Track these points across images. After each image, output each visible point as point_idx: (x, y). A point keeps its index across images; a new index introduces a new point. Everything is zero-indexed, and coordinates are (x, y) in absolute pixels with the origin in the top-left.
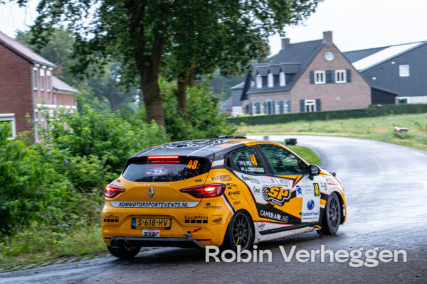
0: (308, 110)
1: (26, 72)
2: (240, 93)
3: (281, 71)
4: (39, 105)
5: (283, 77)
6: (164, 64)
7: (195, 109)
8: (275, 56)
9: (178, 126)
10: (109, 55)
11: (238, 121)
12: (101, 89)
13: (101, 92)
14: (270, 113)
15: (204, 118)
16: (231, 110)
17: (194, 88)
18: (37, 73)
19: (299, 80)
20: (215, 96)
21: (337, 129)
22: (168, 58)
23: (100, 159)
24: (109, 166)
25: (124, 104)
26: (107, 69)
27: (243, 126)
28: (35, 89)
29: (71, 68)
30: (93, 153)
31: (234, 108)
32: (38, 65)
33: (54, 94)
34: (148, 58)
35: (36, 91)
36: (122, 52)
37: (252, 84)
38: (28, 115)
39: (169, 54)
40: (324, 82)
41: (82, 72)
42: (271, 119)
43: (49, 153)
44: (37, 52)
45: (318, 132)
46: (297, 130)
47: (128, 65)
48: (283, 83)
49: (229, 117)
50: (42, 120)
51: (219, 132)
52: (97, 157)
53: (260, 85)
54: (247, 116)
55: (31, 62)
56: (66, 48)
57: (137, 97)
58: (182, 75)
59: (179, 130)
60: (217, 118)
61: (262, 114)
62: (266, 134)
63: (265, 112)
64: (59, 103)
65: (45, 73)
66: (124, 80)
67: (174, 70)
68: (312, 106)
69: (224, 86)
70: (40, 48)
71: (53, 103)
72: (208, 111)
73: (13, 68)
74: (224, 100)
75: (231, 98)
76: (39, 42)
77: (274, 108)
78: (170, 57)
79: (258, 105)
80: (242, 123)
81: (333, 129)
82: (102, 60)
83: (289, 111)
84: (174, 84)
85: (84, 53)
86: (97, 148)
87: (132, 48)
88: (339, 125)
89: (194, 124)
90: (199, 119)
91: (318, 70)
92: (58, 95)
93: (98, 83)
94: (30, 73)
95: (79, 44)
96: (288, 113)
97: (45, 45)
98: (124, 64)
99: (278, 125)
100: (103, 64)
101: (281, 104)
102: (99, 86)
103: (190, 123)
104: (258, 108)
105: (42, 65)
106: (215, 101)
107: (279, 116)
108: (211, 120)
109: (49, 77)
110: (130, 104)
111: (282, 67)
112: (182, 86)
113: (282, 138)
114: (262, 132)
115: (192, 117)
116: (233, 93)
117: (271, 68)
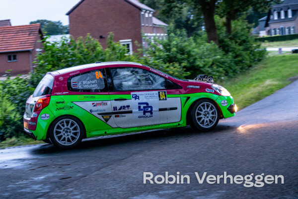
1: (138, 15)
2: (264, 23)
3: (289, 8)
4: (145, 34)
5: (290, 12)
6: (218, 7)
7: (237, 33)
9: (226, 44)
10: (184, 3)
11: (263, 40)
13: (182, 25)
14: (282, 34)
15: (244, 38)
16: (259, 33)
17: (236, 21)
18: (144, 15)
20: (249, 26)
22: (220, 3)
23: (180, 65)
24: (185, 69)
25: (195, 32)
26: (184, 11)
28: (143, 25)
29: (163, 11)
30: (176, 61)
31: (261, 32)
32: (144, 11)
33: (154, 27)
34: (208, 4)
35: (143, 26)
37: (271, 17)
42: (283, 38)
48: (290, 16)
49: (258, 38)
52: (178, 64)
53: (276, 18)
54: (268, 36)
55: (140, 9)
57: (203, 27)
58: (229, 13)
61: (278, 35)
62: (280, 47)
63: (279, 34)
64: (156, 33)
65: (149, 15)
66: (195, 18)
67: (224, 11)
69: (255, 19)
71: (153, 33)
73: (130, 13)
74: (255, 27)
75: (259, 26)
77: (285, 31)
78: (222, 3)
79: (275, 29)
80: (266, 41)
82: (181, 6)
83: (294, 32)
84: (224, 19)
86: (178, 59)
89: (236, 42)
90: (239, 39)
92: (156, 28)
93: (180, 20)
94: (140, 15)
96: (294, 34)
98: (195, 8)
99: (288, 41)
100: (181, 8)
101: (289, 28)
102: (180, 22)
103: (233, 41)
104: (275, 32)
105: (146, 10)
106: (249, 28)
107: (288, 36)
108: (247, 40)
109: (151, 18)
110: (199, 32)
111: (290, 6)
112: (229, 20)
113: (290, 49)
114: (278, 46)
115: (235, 38)
116: (260, 23)
117: (282, 7)
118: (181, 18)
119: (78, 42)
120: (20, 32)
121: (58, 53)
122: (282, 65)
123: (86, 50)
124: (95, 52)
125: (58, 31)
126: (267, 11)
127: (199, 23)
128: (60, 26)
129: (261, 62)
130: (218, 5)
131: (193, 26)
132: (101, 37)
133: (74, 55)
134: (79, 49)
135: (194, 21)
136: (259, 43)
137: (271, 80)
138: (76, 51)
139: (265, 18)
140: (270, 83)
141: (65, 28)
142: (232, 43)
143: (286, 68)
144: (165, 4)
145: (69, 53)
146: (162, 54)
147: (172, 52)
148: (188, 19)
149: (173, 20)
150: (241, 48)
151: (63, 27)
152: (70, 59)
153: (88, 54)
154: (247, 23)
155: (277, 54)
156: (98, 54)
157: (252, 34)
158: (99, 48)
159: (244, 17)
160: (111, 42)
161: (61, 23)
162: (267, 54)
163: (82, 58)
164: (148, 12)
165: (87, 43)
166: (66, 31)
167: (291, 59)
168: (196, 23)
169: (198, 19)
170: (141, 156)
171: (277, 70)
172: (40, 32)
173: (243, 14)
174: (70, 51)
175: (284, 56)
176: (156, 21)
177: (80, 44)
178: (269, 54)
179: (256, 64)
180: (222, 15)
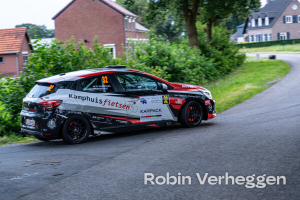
0: (282, 39)
1: (121, 20)
2: (242, 30)
3: (266, 16)
4: (128, 39)
5: (267, 19)
6: (199, 14)
7: (217, 39)
8: (263, 8)
9: (207, 49)
10: (168, 10)
11: (241, 46)
12: (163, 29)
13: (163, 31)
14: (259, 40)
15: (222, 44)
16: (237, 40)
17: (217, 27)
18: (127, 20)
19: (277, 22)
20: (228, 32)
22: (201, 10)
23: (162, 69)
24: (167, 72)
25: (175, 37)
26: (166, 17)
28: (126, 30)
29: (147, 17)
30: (158, 65)
31: (239, 38)
32: (128, 16)
33: (137, 32)
34: (190, 11)
36: (175, 7)
37: (249, 24)
38: (122, 44)
39: (202, 8)
40: (291, 22)
41: (153, 20)
42: (260, 45)
43: (134, 66)
44: (128, 9)
45: (288, 51)
46: (276, 50)
47: (179, 15)
48: (267, 23)
49: (236, 44)
50: (130, 47)
51: (230, 51)
52: (160, 68)
53: (253, 25)
54: (247, 43)
55: (124, 15)
56: (144, 6)
58: (210, 20)
59: (208, 51)
61: (255, 41)
62: (258, 53)
63: (257, 40)
64: (139, 38)
65: (132, 21)
66: (176, 25)
67: (206, 17)
68: (284, 36)
69: (233, 26)
70: (129, 6)
71: (135, 37)
72: (224, 40)
73: (114, 18)
74: (233, 34)
75: (237, 33)
76: (129, 3)
77: (262, 38)
78: (203, 10)
79: (252, 36)
80: (244, 47)
81: (297, 49)
82: (164, 12)
83: (271, 39)
84: (205, 26)
85: (154, 9)
86: (160, 62)
87: (181, 5)
89: (216, 48)
90: (219, 45)
91: (288, 15)
92: (139, 33)
94: (123, 21)
95: (152, 3)
96: (270, 41)
98: (177, 15)
99: (265, 48)
100: (165, 14)
101: (266, 35)
102: (161, 27)
103: (214, 47)
104: (253, 38)
105: (130, 16)
106: (228, 34)
107: (264, 42)
108: (226, 45)
109: (134, 23)
110: (179, 38)
111: (267, 14)
112: (210, 26)
113: (267, 55)
114: (256, 51)
115: (215, 44)
116: (238, 29)
117: (260, 15)
118: (162, 24)
120: (7, 35)
122: (260, 70)
125: (43, 34)
126: (246, 18)
127: (180, 29)
128: (44, 30)
129: (239, 67)
130: (200, 12)
131: (175, 32)
132: (86, 41)
135: (175, 27)
136: (236, 48)
137: (250, 84)
140: (249, 87)
141: (49, 32)
142: (212, 48)
143: (263, 73)
144: (148, 11)
148: (169, 26)
149: (155, 26)
150: (220, 53)
151: (48, 31)
154: (226, 29)
155: (255, 60)
157: (231, 40)
159: (224, 23)
160: (96, 46)
161: (45, 27)
162: (245, 59)
164: (131, 17)
166: (50, 35)
167: (268, 64)
168: (178, 29)
169: (180, 25)
171: (255, 75)
172: (26, 35)
173: (222, 21)
174: (59, 53)
175: (262, 62)
176: (139, 27)
178: (247, 60)
179: (235, 68)
180: (204, 21)
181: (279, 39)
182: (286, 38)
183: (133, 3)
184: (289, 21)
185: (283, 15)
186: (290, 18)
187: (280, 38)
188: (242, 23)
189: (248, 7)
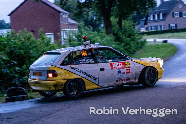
0: (172, 28)
1: (58, 16)
2: (144, 22)
3: (160, 13)
4: (63, 29)
5: (161, 15)
6: (113, 11)
7: (126, 29)
8: (157, 8)
10: (91, 9)
11: (143, 34)
12: (88, 22)
13: (88, 23)
14: (156, 30)
15: (130, 32)
16: (140, 29)
17: (125, 21)
18: (62, 16)
20: (134, 24)
21: (184, 36)
22: (115, 9)
25: (97, 28)
26: (90, 13)
27: (145, 35)
28: (61, 23)
29: (75, 14)
31: (142, 28)
32: (62, 13)
33: (69, 25)
34: (106, 9)
35: (62, 24)
36: (96, 7)
37: (149, 18)
38: (59, 33)
39: (115, 7)
40: (178, 17)
41: (80, 16)
42: (157, 33)
44: (62, 8)
45: (176, 37)
46: (168, 36)
47: (99, 12)
48: (161, 18)
49: (140, 32)
51: (135, 38)
53: (152, 19)
54: (147, 31)
55: (60, 12)
56: (74, 6)
58: (120, 16)
59: (120, 38)
60: (134, 33)
61: (153, 30)
62: (155, 39)
63: (154, 30)
64: (71, 29)
65: (65, 16)
66: (97, 19)
67: (117, 14)
68: (174, 27)
69: (138, 19)
70: (63, 6)
71: (68, 28)
72: (131, 30)
73: (52, 15)
74: (137, 25)
75: (140, 24)
76: (63, 4)
77: (158, 28)
79: (151, 27)
80: (145, 34)
81: (182, 36)
82: (88, 10)
83: (164, 29)
84: (117, 20)
85: (81, 8)
87: (100, 5)
88: (185, 34)
89: (126, 35)
90: (127, 33)
91: (176, 12)
92: (71, 25)
93: (87, 20)
95: (78, 4)
96: (164, 30)
97: (65, 5)
98: (97, 12)
99: (160, 35)
101: (161, 26)
102: (87, 21)
103: (124, 35)
104: (151, 28)
105: (64, 13)
106: (134, 26)
107: (160, 31)
108: (132, 33)
109: (67, 18)
110: (100, 28)
111: (161, 11)
112: (120, 20)
113: (161, 40)
114: (153, 38)
115: (125, 33)
116: (141, 22)
117: (156, 12)
118: (87, 18)
119: (18, 34)
121: (4, 42)
122: (156, 51)
123: (23, 40)
124: (30, 41)
125: (2, 27)
126: (146, 14)
127: (99, 22)
128: (3, 23)
129: (142, 49)
130: (113, 10)
131: (96, 24)
132: (32, 31)
133: (15, 43)
134: (18, 39)
135: (96, 20)
136: (141, 36)
138: (17, 41)
139: (144, 19)
141: (7, 25)
142: (123, 36)
143: (159, 53)
144: (77, 9)
145: (12, 42)
146: (75, 43)
147: (82, 42)
148: (93, 19)
149: (82, 20)
150: (129, 39)
151: (6, 24)
152: (13, 46)
153: (25, 43)
154: (132, 22)
155: (153, 43)
156: (32, 42)
157: (136, 30)
158: (33, 38)
159: (131, 18)
160: (41, 35)
161: (4, 21)
162: (146, 43)
163: (21, 45)
165: (24, 35)
166: (7, 27)
167: (162, 46)
169: (99, 19)
170: (62, 112)
171: (153, 54)
173: (130, 16)
174: (12, 40)
175: (157, 45)
176: (70, 21)
177: (19, 36)
178: (148, 44)
179: (138, 50)
180: (116, 16)
181: (169, 28)
182: (175, 28)
183: (66, 4)
184: (176, 15)
185: (172, 12)
186: (177, 13)
187: (171, 28)
188: (144, 18)
189: (147, 7)
